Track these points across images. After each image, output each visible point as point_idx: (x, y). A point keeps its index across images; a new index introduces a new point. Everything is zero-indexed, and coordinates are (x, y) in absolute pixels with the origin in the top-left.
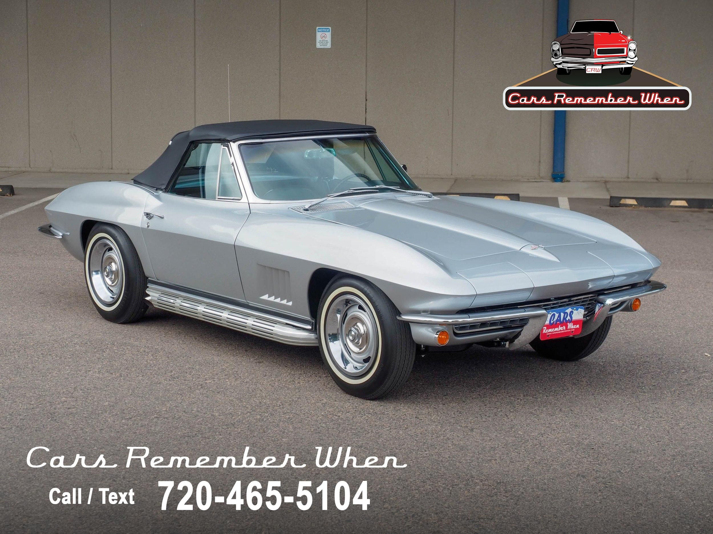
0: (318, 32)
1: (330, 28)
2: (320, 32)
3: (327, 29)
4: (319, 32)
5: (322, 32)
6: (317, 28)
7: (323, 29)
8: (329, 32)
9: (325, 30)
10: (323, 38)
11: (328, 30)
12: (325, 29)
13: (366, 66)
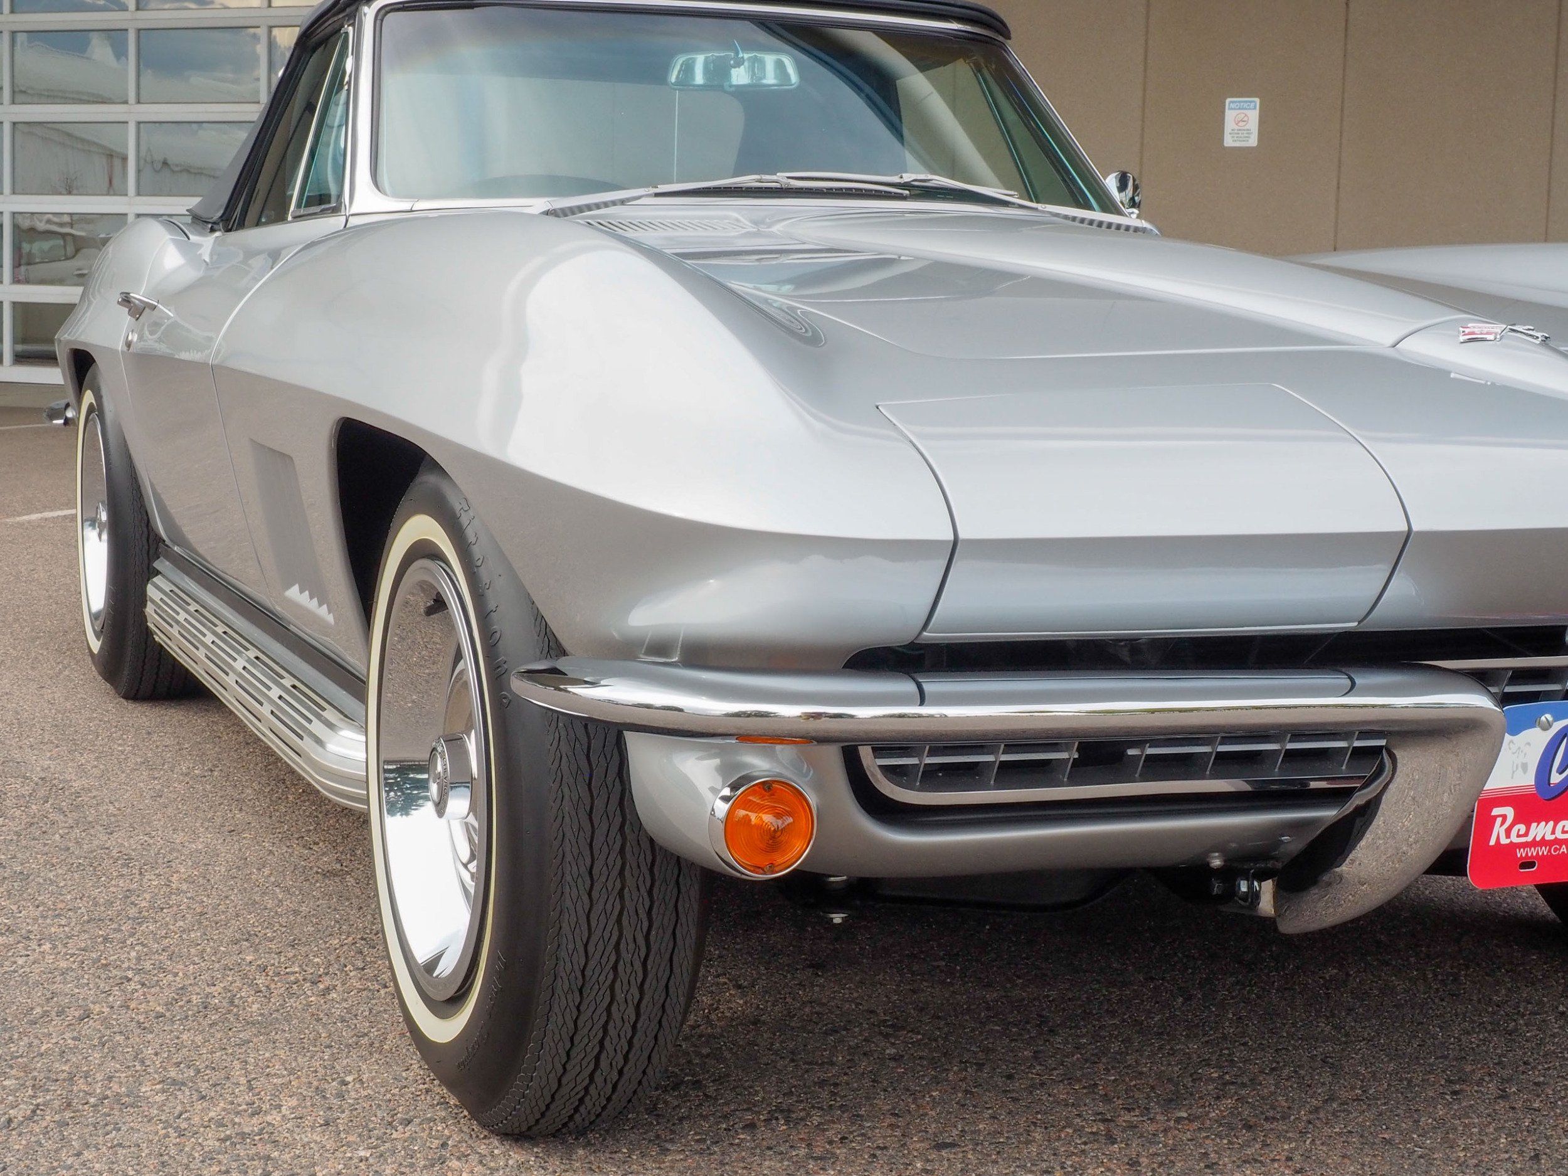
0: (1230, 109)
1: (1257, 100)
2: (1235, 109)
3: (1251, 102)
4: (1232, 109)
5: (1240, 109)
6: (1228, 100)
7: (1240, 102)
8: (1255, 108)
9: (1246, 105)
10: (1241, 124)
11: (1252, 105)
12: (1246, 102)
13: (1338, 188)
